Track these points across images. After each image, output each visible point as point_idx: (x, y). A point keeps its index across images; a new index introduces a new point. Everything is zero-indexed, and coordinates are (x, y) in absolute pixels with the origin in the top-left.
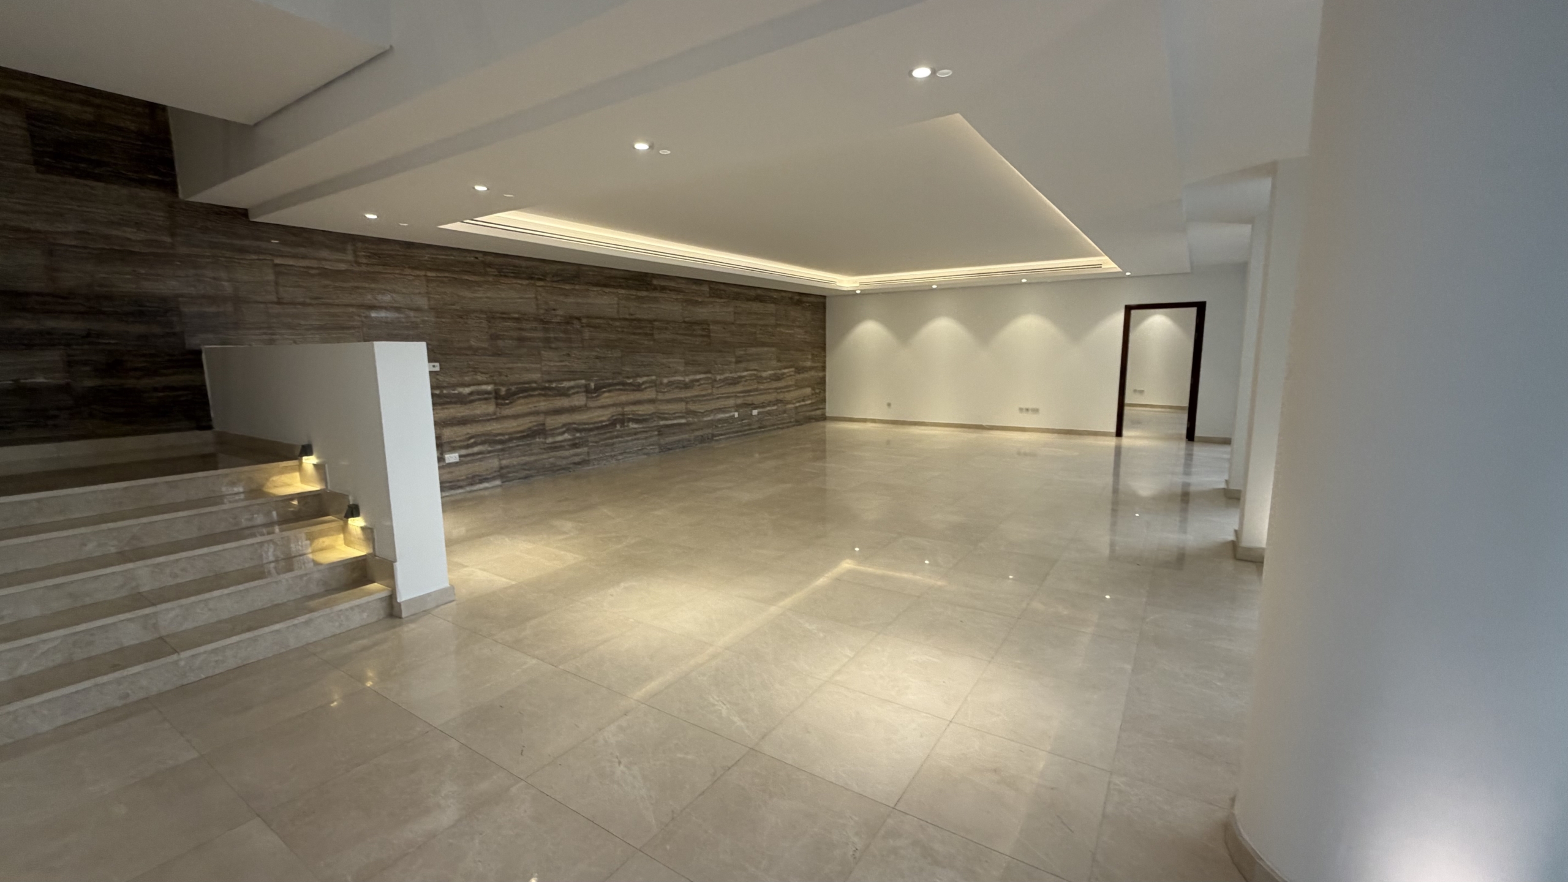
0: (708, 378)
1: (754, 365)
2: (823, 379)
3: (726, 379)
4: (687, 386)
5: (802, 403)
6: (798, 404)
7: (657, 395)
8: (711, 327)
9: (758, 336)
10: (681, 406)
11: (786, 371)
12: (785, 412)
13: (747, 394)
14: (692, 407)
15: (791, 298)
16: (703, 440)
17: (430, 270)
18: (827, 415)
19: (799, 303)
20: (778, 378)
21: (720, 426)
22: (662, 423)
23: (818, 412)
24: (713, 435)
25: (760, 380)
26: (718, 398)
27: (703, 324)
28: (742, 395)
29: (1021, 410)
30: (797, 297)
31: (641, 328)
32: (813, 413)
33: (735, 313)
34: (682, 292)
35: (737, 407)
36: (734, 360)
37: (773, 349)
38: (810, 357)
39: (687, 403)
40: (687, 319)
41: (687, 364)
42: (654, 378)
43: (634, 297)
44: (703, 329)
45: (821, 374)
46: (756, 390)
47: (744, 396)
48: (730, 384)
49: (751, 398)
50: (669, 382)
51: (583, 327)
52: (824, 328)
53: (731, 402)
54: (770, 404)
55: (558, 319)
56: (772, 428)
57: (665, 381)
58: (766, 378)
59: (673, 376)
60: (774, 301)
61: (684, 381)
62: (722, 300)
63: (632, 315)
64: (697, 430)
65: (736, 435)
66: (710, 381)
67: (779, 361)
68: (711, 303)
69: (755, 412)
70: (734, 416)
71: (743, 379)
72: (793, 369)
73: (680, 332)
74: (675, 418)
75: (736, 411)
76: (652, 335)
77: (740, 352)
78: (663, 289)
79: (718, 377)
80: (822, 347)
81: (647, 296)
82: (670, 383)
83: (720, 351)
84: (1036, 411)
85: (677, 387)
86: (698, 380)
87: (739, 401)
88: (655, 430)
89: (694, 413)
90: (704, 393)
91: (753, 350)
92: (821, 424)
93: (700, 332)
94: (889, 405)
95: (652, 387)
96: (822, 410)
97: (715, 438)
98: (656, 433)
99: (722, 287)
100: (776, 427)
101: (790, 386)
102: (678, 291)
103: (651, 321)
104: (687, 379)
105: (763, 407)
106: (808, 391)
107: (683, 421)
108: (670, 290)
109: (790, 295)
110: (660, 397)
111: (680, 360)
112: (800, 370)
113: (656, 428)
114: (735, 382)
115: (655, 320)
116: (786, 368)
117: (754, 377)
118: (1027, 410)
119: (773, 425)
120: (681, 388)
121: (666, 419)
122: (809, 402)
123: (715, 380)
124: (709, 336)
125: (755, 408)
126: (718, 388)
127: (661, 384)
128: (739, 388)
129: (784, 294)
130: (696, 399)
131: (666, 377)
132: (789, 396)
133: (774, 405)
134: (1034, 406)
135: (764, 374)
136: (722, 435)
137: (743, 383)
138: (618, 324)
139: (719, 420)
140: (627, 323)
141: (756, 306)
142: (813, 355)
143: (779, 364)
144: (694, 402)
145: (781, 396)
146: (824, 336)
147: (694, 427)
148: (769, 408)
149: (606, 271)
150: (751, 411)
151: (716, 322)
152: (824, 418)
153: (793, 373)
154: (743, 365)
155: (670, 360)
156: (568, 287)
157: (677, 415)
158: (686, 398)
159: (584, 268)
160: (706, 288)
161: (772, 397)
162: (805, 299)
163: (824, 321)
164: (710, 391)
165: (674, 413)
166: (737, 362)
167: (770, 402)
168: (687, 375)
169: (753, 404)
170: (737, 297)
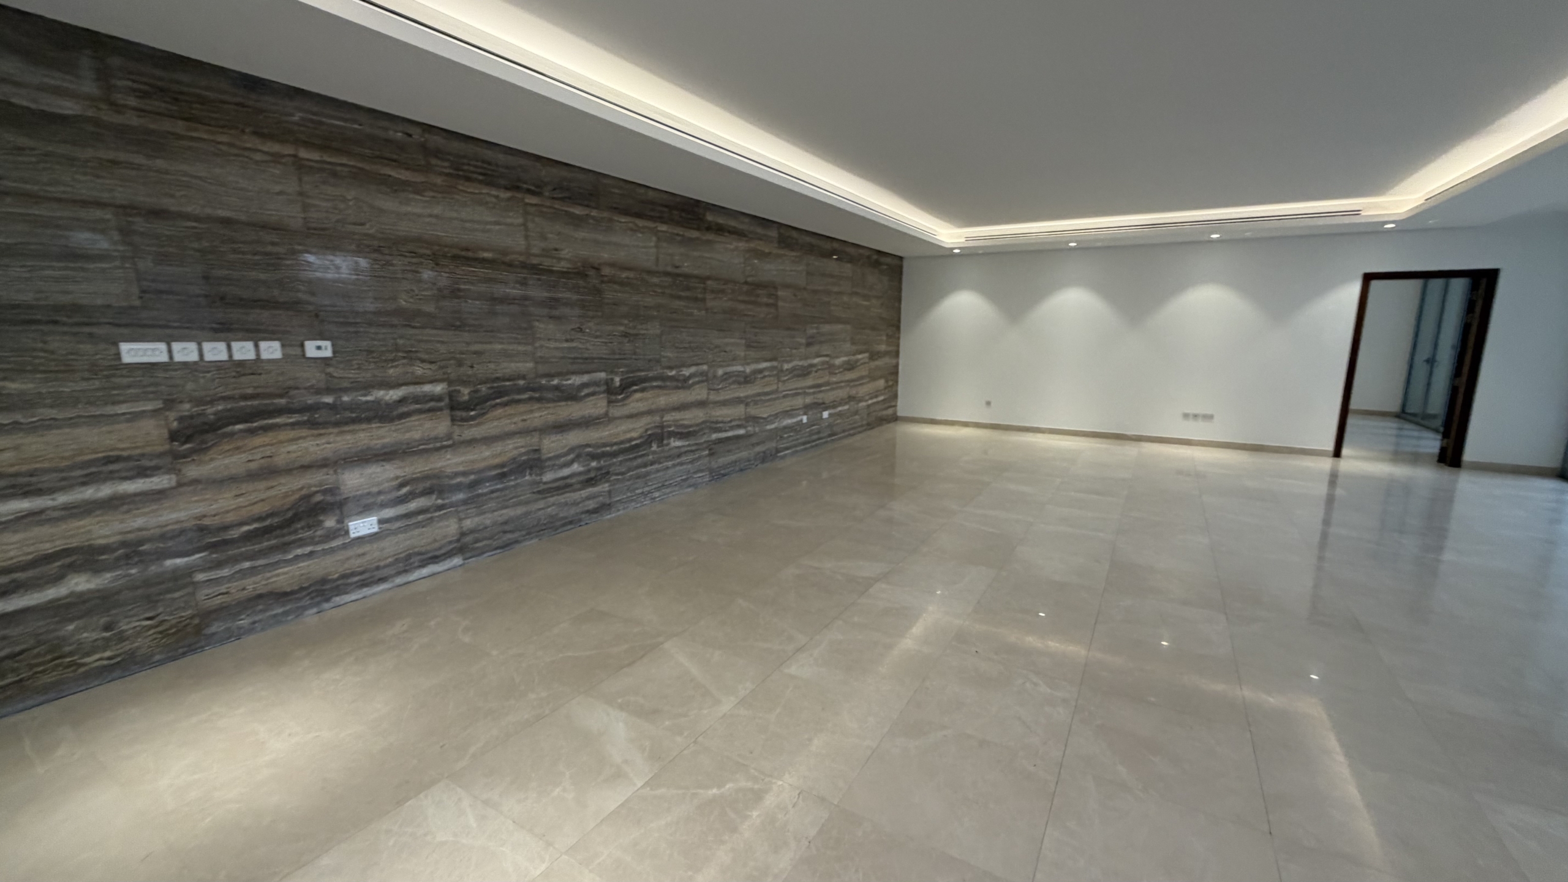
0: (773, 368)
1: (826, 349)
2: (897, 366)
3: (793, 369)
4: (746, 380)
5: (875, 400)
6: (870, 402)
7: (708, 394)
8: (780, 293)
9: (832, 308)
10: (739, 411)
11: (860, 356)
12: (856, 413)
13: (818, 390)
14: (753, 411)
15: (869, 257)
16: (765, 458)
18: (899, 414)
19: (876, 264)
20: (850, 367)
21: (786, 436)
22: (714, 436)
23: (890, 411)
24: (778, 451)
25: (831, 368)
26: (785, 397)
27: (770, 287)
28: (812, 391)
29: (1186, 416)
30: (875, 257)
31: (688, 289)
32: (885, 413)
33: (808, 273)
34: (745, 236)
35: (807, 408)
36: (803, 341)
37: (848, 327)
38: (884, 338)
39: (747, 405)
40: (750, 279)
41: (749, 346)
42: (705, 367)
43: (679, 238)
44: (770, 296)
45: (894, 361)
46: (828, 384)
47: (814, 393)
48: (799, 376)
49: (820, 396)
50: (726, 374)
51: (602, 282)
52: (899, 300)
53: (799, 401)
54: (842, 402)
55: (563, 266)
56: (843, 435)
57: (720, 372)
58: (839, 367)
59: (728, 366)
60: (852, 260)
61: (744, 372)
62: (794, 254)
63: (677, 267)
64: (758, 444)
65: (802, 447)
66: (775, 372)
67: (853, 343)
68: (779, 256)
69: (826, 414)
70: (801, 420)
71: (814, 369)
72: (866, 355)
73: (740, 298)
74: (732, 428)
75: (805, 414)
76: (704, 300)
77: (811, 331)
78: (720, 230)
79: (786, 366)
80: (894, 326)
81: (697, 239)
82: (727, 376)
83: (788, 329)
84: (1209, 417)
85: (734, 382)
86: (761, 371)
87: (808, 400)
88: (703, 450)
89: (755, 419)
90: (767, 389)
91: (826, 328)
92: (891, 425)
93: (765, 300)
94: (988, 403)
95: (702, 381)
96: (893, 409)
97: (779, 454)
98: (707, 452)
99: (794, 234)
100: (847, 433)
101: (862, 378)
102: (740, 234)
103: (703, 279)
104: (748, 370)
105: (834, 407)
106: (881, 383)
107: (742, 432)
108: (729, 232)
109: (867, 253)
110: (713, 397)
111: (739, 341)
112: (874, 356)
113: (705, 445)
114: (804, 372)
115: (708, 278)
116: (861, 352)
117: (826, 366)
118: (1196, 416)
119: (844, 431)
120: (739, 383)
121: (720, 430)
122: (881, 398)
123: (782, 371)
124: (775, 305)
125: (826, 409)
126: (784, 381)
127: (715, 377)
128: (809, 382)
129: (861, 251)
130: (758, 398)
131: (721, 366)
132: (863, 391)
133: (846, 403)
134: (1209, 412)
135: (838, 362)
136: (787, 448)
137: (813, 374)
138: (655, 280)
139: (785, 428)
140: (669, 279)
141: (831, 265)
142: (887, 335)
143: (854, 348)
144: (756, 403)
145: (853, 392)
146: (899, 311)
147: (754, 440)
148: (840, 409)
149: (642, 191)
150: (821, 413)
151: (787, 286)
152: (895, 419)
153: (867, 360)
154: (815, 349)
155: (727, 340)
156: (578, 211)
157: (734, 423)
158: (747, 397)
159: (605, 181)
160: (773, 233)
161: (842, 393)
162: (883, 260)
163: (899, 290)
164: (774, 387)
165: (731, 421)
166: (809, 345)
167: (842, 399)
168: (748, 364)
169: (824, 403)
170: (811, 249)
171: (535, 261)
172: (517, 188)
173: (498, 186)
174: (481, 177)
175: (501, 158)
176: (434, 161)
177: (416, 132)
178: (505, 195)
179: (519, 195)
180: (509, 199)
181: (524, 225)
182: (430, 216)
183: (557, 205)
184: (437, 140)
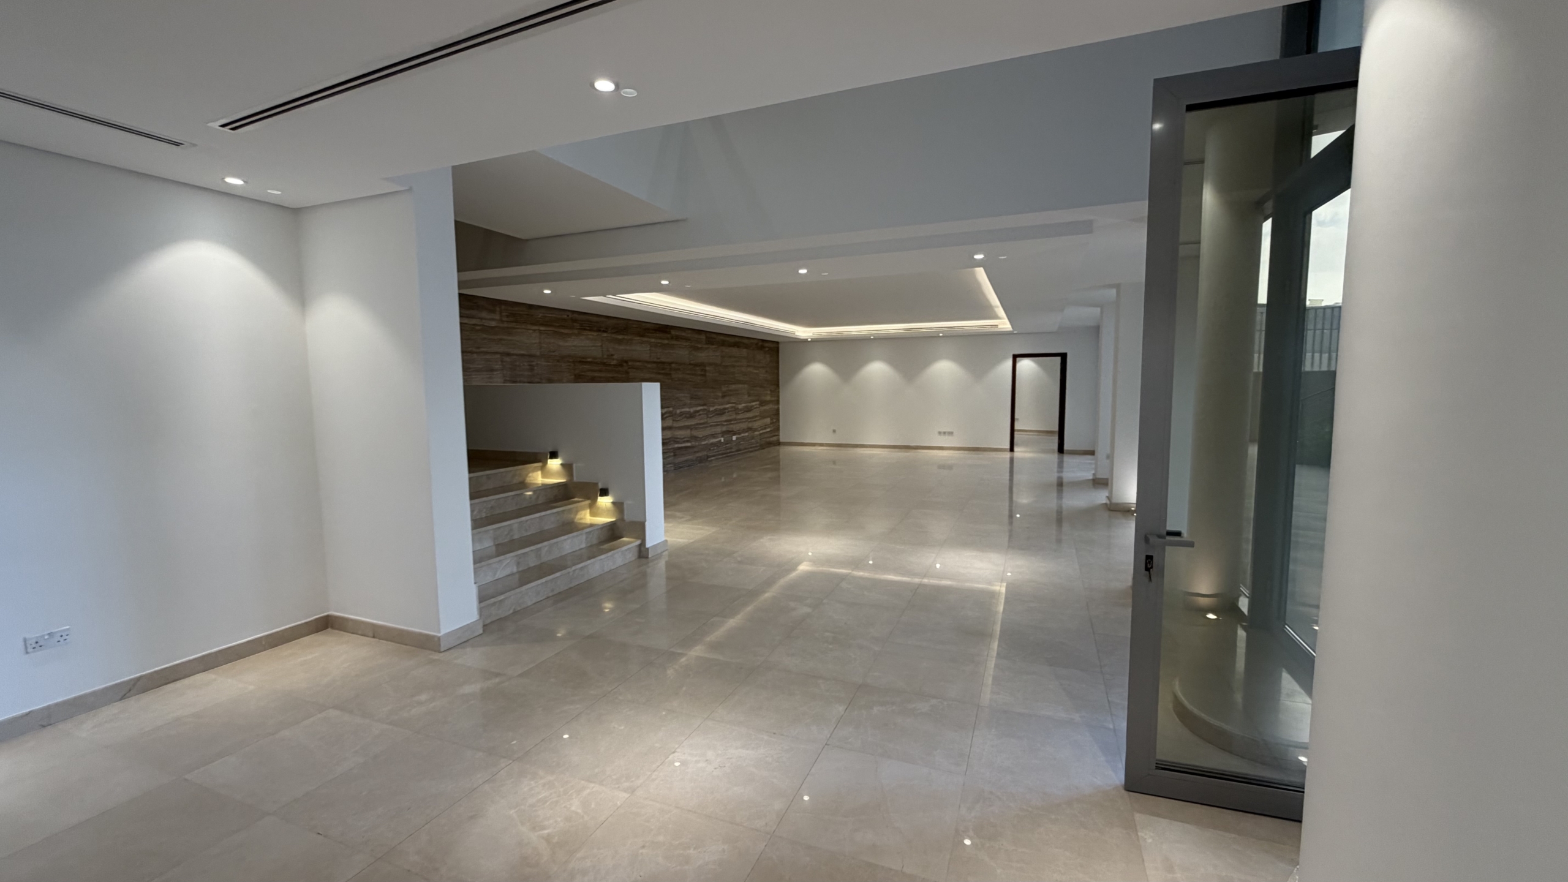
0: (704, 410)
1: (733, 399)
2: (778, 410)
3: (716, 410)
4: (691, 416)
5: (764, 431)
6: (761, 432)
7: (673, 423)
8: (707, 368)
9: (736, 375)
10: (686, 433)
11: (754, 404)
12: (753, 438)
13: (728, 423)
14: (695, 433)
15: (757, 344)
16: (701, 460)
17: (542, 325)
18: (781, 440)
19: (762, 348)
20: (749, 410)
21: (712, 448)
22: (676, 446)
23: (775, 438)
24: (708, 457)
25: (736, 411)
26: (711, 426)
27: (702, 365)
28: (725, 423)
29: (940, 433)
30: (760, 344)
31: (663, 369)
32: (771, 439)
33: (722, 357)
34: (690, 340)
35: (723, 433)
36: (720, 394)
37: (746, 386)
38: (769, 392)
39: (691, 429)
40: (692, 362)
41: (692, 398)
42: (671, 409)
43: (659, 344)
44: (702, 370)
45: (776, 407)
46: (735, 419)
47: (727, 425)
48: (718, 414)
49: (731, 426)
50: (681, 412)
51: (629, 368)
52: (777, 368)
53: (719, 429)
54: (744, 431)
55: (614, 362)
56: (745, 451)
57: (678, 411)
58: (741, 410)
59: (682, 408)
60: (747, 347)
61: (690, 412)
62: (714, 347)
63: (659, 359)
64: (698, 452)
65: (721, 456)
66: (705, 412)
67: (749, 395)
68: (707, 349)
69: (734, 438)
70: (720, 441)
71: (727, 411)
72: (758, 403)
73: (688, 372)
74: (684, 442)
75: (722, 436)
76: (670, 374)
77: (724, 389)
78: (677, 338)
79: (712, 409)
80: (775, 384)
81: (668, 344)
82: (681, 414)
83: (712, 388)
84: (951, 433)
85: (685, 417)
86: (698, 411)
87: (724, 429)
88: (671, 452)
89: (695, 438)
90: (702, 421)
91: (733, 387)
92: (777, 447)
93: (699, 372)
94: (834, 431)
95: (670, 416)
96: (777, 437)
97: (709, 459)
98: (672, 454)
99: (714, 336)
100: (748, 450)
101: (756, 416)
102: (687, 339)
103: (670, 363)
104: (692, 410)
105: (739, 434)
106: (768, 420)
107: (689, 444)
108: (682, 338)
109: (756, 341)
110: (676, 425)
111: (687, 395)
112: (763, 403)
113: (671, 450)
114: (721, 413)
115: (672, 363)
116: (754, 401)
117: (733, 409)
118: (945, 433)
119: (746, 449)
120: (688, 418)
121: (678, 443)
122: (768, 430)
123: (709, 411)
124: (704, 375)
125: (734, 434)
126: (710, 417)
127: (676, 414)
128: (724, 418)
129: (752, 341)
130: (697, 426)
131: (679, 409)
132: (756, 425)
133: (746, 432)
134: (950, 430)
135: (740, 406)
136: (713, 456)
137: (727, 414)
138: (649, 366)
139: (712, 444)
140: (654, 365)
141: (734, 351)
142: (771, 391)
143: (750, 398)
144: (696, 429)
145: (750, 425)
146: (778, 374)
147: (695, 450)
148: (743, 435)
149: (644, 324)
150: (732, 437)
151: (710, 364)
152: (779, 443)
153: (758, 406)
154: (727, 399)
155: (681, 395)
156: (620, 337)
158: (691, 425)
159: (630, 322)
160: (703, 337)
161: (744, 426)
162: (767, 345)
163: (778, 362)
164: (706, 420)
165: (684, 438)
166: (723, 397)
167: (744, 429)
168: (692, 407)
169: (733, 431)
170: (723, 344)
171: (605, 361)
172: (599, 331)
173: (594, 331)
174: (588, 328)
175: (595, 319)
176: (575, 324)
177: (569, 313)
178: (595, 334)
179: (600, 333)
180: (597, 335)
181: (601, 346)
182: (574, 346)
183: (614, 336)
184: (576, 316)
